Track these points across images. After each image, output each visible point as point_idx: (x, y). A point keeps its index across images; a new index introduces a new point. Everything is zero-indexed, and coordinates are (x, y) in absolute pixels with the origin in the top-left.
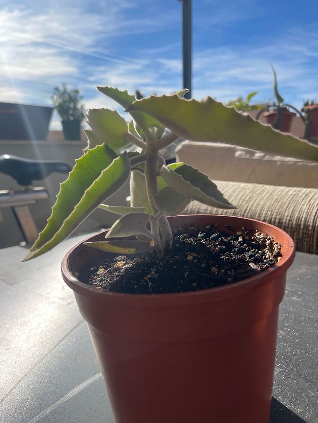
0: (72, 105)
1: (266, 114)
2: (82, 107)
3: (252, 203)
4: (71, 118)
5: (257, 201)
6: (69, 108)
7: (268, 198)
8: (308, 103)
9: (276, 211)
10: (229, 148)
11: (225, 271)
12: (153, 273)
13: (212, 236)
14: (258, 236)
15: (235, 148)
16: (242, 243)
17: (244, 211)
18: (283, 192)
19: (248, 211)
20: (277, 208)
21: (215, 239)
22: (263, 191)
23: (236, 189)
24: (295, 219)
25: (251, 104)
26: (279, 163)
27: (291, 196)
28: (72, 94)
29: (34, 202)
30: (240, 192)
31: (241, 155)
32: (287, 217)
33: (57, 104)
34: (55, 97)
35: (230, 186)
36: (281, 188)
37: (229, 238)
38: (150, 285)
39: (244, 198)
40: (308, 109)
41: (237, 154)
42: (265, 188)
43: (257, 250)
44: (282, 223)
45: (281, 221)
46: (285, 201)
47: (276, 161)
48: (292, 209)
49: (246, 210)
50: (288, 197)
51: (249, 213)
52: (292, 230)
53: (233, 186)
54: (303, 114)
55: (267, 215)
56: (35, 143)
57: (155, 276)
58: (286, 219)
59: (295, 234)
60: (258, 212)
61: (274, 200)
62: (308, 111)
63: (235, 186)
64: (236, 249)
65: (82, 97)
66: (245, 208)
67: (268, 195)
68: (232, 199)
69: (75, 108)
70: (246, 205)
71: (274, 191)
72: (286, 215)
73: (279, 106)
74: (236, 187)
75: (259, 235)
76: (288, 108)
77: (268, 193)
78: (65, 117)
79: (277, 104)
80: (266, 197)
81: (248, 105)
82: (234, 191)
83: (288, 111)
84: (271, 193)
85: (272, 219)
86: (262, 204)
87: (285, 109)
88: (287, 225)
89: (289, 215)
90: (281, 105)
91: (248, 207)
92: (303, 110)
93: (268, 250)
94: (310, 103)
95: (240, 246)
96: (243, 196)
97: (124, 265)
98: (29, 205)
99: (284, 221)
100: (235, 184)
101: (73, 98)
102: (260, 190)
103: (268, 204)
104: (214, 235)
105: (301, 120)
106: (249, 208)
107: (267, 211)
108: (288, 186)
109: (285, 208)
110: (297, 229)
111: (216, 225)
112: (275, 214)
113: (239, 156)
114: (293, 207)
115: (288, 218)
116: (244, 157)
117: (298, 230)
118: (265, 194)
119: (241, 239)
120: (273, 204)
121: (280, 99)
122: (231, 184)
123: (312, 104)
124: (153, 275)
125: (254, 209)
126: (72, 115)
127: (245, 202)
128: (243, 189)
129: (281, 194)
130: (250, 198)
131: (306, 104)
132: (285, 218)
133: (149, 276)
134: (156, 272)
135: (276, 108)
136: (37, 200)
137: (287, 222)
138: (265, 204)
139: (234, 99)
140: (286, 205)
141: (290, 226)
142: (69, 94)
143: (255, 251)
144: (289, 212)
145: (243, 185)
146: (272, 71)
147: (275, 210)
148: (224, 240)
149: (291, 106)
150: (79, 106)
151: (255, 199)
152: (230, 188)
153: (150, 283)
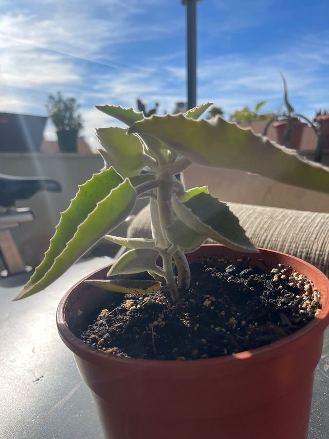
0: (68, 115)
1: (276, 124)
2: (79, 116)
3: (271, 232)
4: (67, 129)
5: (278, 230)
6: (65, 117)
7: (290, 227)
9: (302, 243)
11: (247, 323)
12: (160, 320)
13: (243, 272)
14: (296, 278)
16: (276, 284)
17: (262, 241)
18: (309, 218)
19: (267, 242)
20: (303, 239)
21: (245, 276)
22: (284, 217)
23: (251, 214)
24: (327, 254)
25: (259, 113)
27: (320, 224)
28: (68, 103)
29: (16, 225)
30: (256, 218)
32: (316, 250)
33: (52, 114)
34: (50, 107)
35: (244, 210)
36: (305, 213)
37: (262, 276)
38: (154, 335)
39: (261, 225)
40: (321, 120)
42: (287, 213)
43: (293, 295)
44: (310, 258)
45: (308, 255)
46: (312, 231)
48: (322, 241)
49: (265, 240)
50: (316, 225)
51: (268, 244)
53: (247, 209)
54: (315, 125)
55: (291, 248)
56: (34, 155)
57: (162, 325)
58: (315, 254)
60: (280, 243)
61: (298, 229)
62: (321, 122)
63: (251, 209)
64: (268, 292)
65: (79, 106)
66: (263, 238)
67: (290, 222)
68: (247, 226)
69: (71, 118)
70: (265, 235)
71: (297, 218)
72: (315, 248)
73: (290, 115)
74: (251, 211)
75: (297, 276)
76: (298, 118)
77: (290, 219)
78: (61, 128)
79: (287, 114)
80: (288, 225)
81: (256, 115)
82: (249, 217)
83: (299, 121)
84: (294, 220)
85: (297, 252)
86: (284, 233)
87: (296, 119)
88: (316, 261)
89: (319, 249)
90: (292, 115)
91: (267, 236)
92: (315, 120)
93: (307, 296)
94: (322, 113)
95: (274, 288)
96: (260, 223)
97: (132, 305)
98: (11, 229)
99: (313, 256)
100: (250, 207)
101: (69, 107)
102: (281, 216)
103: (291, 234)
104: (245, 271)
105: (312, 131)
106: (268, 238)
107: (291, 243)
108: (314, 211)
109: (312, 239)
111: (249, 258)
112: (300, 246)
114: (323, 238)
115: (318, 252)
118: (286, 221)
119: (275, 278)
120: (298, 234)
121: (290, 109)
122: (245, 206)
123: (325, 114)
124: (159, 322)
125: (274, 239)
126: (68, 125)
127: (263, 231)
128: (260, 213)
129: (306, 221)
130: (269, 226)
131: (319, 114)
132: (314, 252)
133: (155, 323)
134: (163, 320)
135: (286, 119)
136: (20, 224)
137: (317, 257)
138: (287, 234)
139: (240, 109)
140: (314, 236)
141: (320, 262)
142: (65, 103)
143: (291, 295)
144: (318, 245)
145: (259, 209)
147: (300, 241)
148: (256, 279)
149: (302, 116)
150: (75, 115)
151: (275, 227)
152: (244, 212)
153: (154, 333)
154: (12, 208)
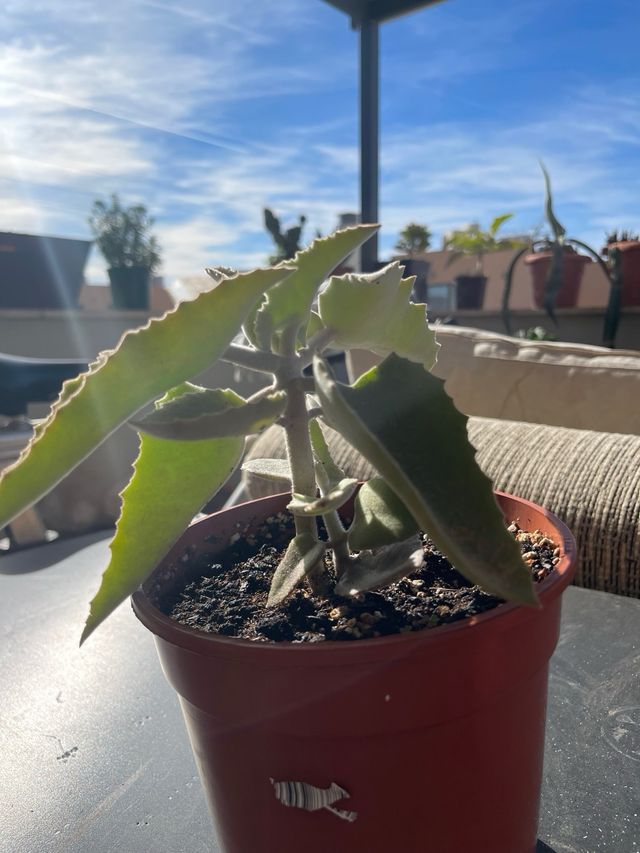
0: (130, 237)
1: (531, 258)
2: (153, 241)
3: (518, 470)
4: (130, 264)
5: (531, 465)
6: (125, 242)
8: (615, 236)
9: (575, 491)
10: (461, 336)
15: (473, 335)
18: (589, 444)
20: (578, 483)
22: (543, 441)
24: (623, 514)
25: (498, 237)
26: (572, 371)
27: (610, 456)
28: (131, 214)
31: (488, 352)
32: (603, 506)
33: (100, 235)
34: (97, 221)
36: (583, 434)
39: (499, 457)
40: (617, 249)
41: (479, 349)
42: (547, 433)
44: (590, 520)
45: (588, 516)
46: (595, 467)
47: (567, 368)
48: (613, 488)
50: (602, 456)
51: (514, 487)
52: (617, 539)
54: (605, 259)
55: (555, 501)
58: (601, 513)
59: (623, 550)
60: (535, 491)
61: (569, 465)
62: (617, 254)
65: (152, 221)
66: (503, 481)
67: (555, 450)
69: (137, 243)
70: (506, 474)
72: (600, 501)
73: (557, 242)
76: (574, 246)
77: (554, 445)
78: (117, 262)
79: (552, 238)
80: (550, 457)
81: (492, 241)
83: (575, 253)
84: (562, 446)
85: (566, 509)
86: (542, 473)
87: (569, 249)
88: (602, 526)
89: (608, 503)
90: (561, 240)
91: (509, 477)
92: (605, 251)
94: (619, 237)
96: (497, 452)
99: (596, 516)
101: (133, 222)
102: (537, 438)
103: (556, 474)
105: (599, 269)
106: (512, 482)
107: (555, 491)
109: (596, 483)
110: (627, 537)
112: (573, 497)
113: (483, 353)
114: (615, 483)
115: (606, 510)
116: (493, 356)
117: (630, 539)
118: (547, 448)
120: (568, 475)
121: (558, 229)
123: (624, 240)
125: (523, 483)
126: (131, 257)
127: (502, 467)
128: (497, 434)
129: (585, 448)
130: (513, 457)
131: (613, 240)
132: (598, 509)
135: (550, 247)
137: (604, 519)
138: (547, 473)
139: (464, 226)
140: (599, 478)
141: (611, 529)
142: (125, 215)
144: (607, 494)
146: (542, 172)
147: (573, 488)
149: (580, 244)
150: (146, 238)
151: (525, 459)
154: (22, 419)
